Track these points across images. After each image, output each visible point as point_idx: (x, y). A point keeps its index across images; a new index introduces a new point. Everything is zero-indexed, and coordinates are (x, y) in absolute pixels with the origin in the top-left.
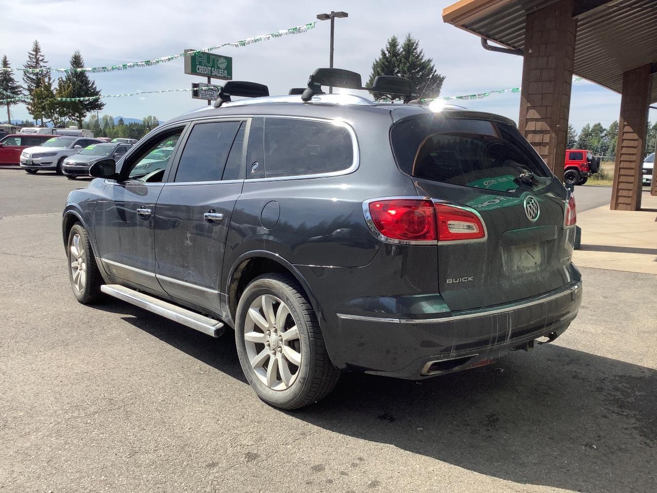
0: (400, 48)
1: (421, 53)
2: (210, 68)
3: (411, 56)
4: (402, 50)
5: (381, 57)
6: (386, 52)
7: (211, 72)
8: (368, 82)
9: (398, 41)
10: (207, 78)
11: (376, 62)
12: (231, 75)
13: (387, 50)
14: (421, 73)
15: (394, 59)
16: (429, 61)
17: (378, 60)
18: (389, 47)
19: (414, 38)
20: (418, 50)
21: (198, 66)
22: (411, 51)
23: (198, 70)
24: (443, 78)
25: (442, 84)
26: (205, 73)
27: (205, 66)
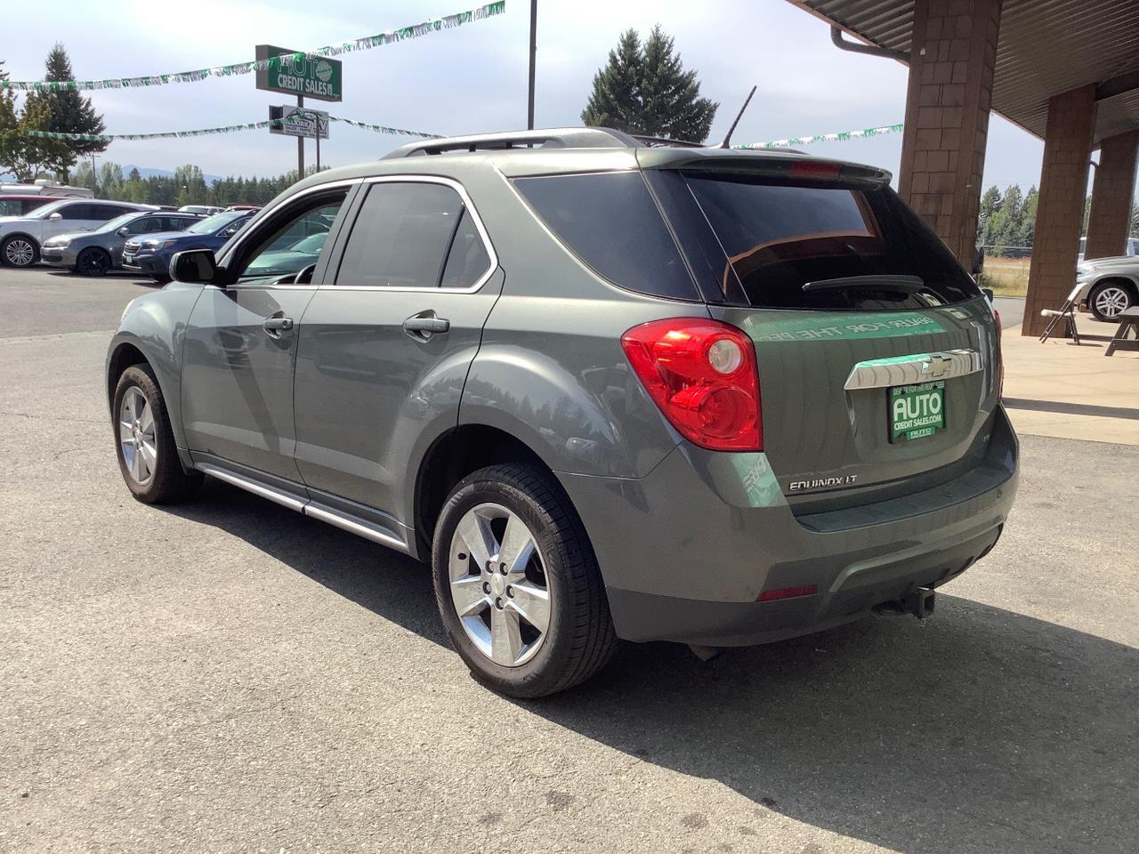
0: (642, 50)
1: (676, 60)
2: (302, 80)
3: (660, 65)
4: (644, 54)
5: (609, 64)
6: (618, 57)
7: (305, 86)
8: (586, 110)
9: (639, 38)
10: (296, 97)
11: (601, 74)
12: (340, 93)
13: (620, 54)
14: (677, 97)
15: (631, 69)
16: (692, 75)
17: (603, 71)
18: (622, 48)
20: (673, 56)
21: (280, 76)
22: (660, 56)
23: (281, 82)
24: (716, 106)
25: (712, 117)
26: (294, 88)
27: (293, 75)
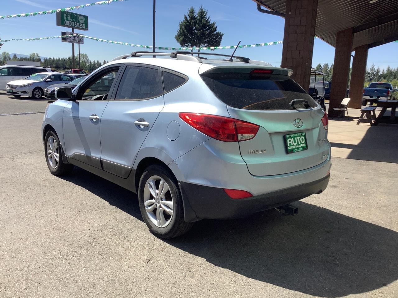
1: (209, 18)
2: (74, 23)
3: (203, 20)
4: (197, 16)
5: (184, 20)
6: (188, 17)
7: (74, 25)
8: (177, 35)
9: (195, 10)
10: (71, 29)
11: (182, 22)
12: (87, 27)
13: (188, 15)
14: (209, 31)
15: (192, 21)
16: (214, 23)
17: (182, 21)
18: (189, 13)
19: (205, 9)
20: (207, 17)
21: (65, 21)
22: (203, 17)
23: (66, 23)
24: (223, 35)
25: (222, 38)
26: (71, 25)
27: (70, 21)
